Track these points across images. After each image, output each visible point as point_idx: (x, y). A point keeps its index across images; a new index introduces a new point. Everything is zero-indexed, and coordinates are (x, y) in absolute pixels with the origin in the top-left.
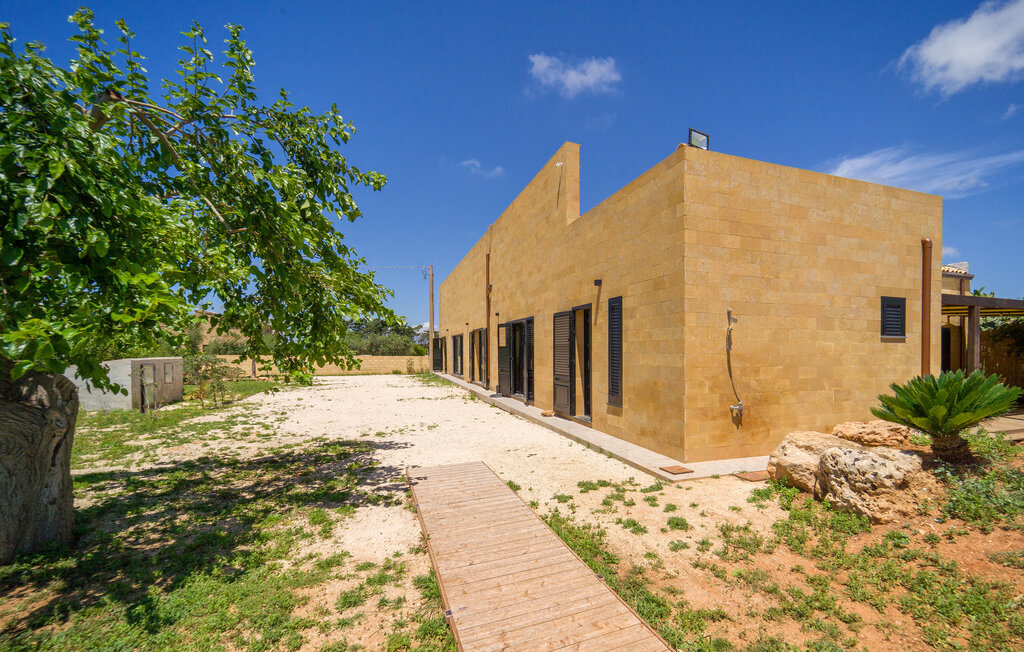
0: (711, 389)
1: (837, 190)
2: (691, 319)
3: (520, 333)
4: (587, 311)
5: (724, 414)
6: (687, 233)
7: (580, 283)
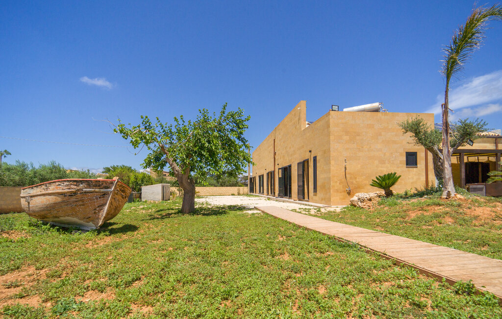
0: (339, 184)
1: (386, 117)
2: (332, 162)
3: (286, 171)
4: (307, 161)
5: (345, 191)
6: (331, 137)
7: (306, 151)
